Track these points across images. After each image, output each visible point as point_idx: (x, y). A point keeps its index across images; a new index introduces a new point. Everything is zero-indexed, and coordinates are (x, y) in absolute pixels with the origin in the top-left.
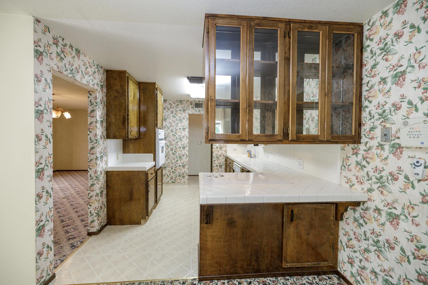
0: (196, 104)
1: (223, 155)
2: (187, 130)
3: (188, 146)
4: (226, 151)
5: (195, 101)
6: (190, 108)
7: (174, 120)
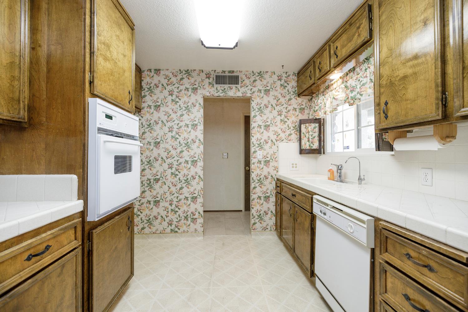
0: (216, 76)
1: (272, 176)
2: (201, 127)
3: (202, 160)
4: (276, 169)
5: (215, 71)
6: (207, 86)
7: (174, 107)
